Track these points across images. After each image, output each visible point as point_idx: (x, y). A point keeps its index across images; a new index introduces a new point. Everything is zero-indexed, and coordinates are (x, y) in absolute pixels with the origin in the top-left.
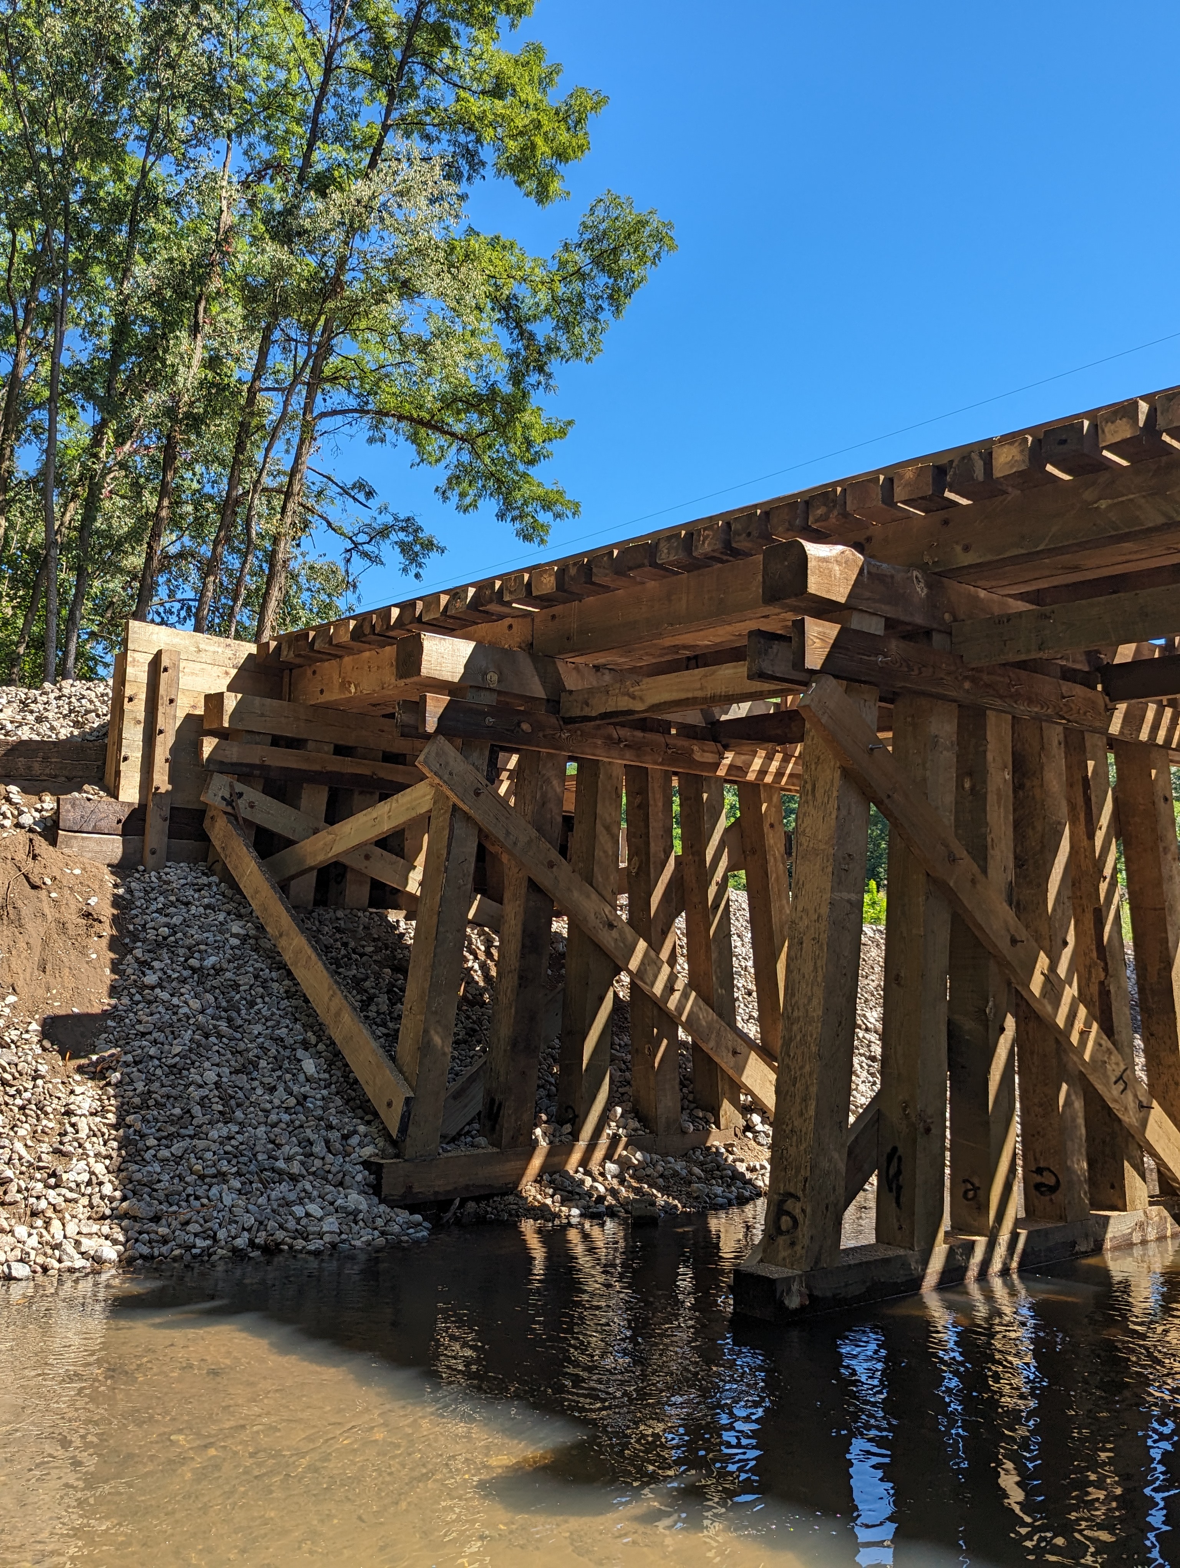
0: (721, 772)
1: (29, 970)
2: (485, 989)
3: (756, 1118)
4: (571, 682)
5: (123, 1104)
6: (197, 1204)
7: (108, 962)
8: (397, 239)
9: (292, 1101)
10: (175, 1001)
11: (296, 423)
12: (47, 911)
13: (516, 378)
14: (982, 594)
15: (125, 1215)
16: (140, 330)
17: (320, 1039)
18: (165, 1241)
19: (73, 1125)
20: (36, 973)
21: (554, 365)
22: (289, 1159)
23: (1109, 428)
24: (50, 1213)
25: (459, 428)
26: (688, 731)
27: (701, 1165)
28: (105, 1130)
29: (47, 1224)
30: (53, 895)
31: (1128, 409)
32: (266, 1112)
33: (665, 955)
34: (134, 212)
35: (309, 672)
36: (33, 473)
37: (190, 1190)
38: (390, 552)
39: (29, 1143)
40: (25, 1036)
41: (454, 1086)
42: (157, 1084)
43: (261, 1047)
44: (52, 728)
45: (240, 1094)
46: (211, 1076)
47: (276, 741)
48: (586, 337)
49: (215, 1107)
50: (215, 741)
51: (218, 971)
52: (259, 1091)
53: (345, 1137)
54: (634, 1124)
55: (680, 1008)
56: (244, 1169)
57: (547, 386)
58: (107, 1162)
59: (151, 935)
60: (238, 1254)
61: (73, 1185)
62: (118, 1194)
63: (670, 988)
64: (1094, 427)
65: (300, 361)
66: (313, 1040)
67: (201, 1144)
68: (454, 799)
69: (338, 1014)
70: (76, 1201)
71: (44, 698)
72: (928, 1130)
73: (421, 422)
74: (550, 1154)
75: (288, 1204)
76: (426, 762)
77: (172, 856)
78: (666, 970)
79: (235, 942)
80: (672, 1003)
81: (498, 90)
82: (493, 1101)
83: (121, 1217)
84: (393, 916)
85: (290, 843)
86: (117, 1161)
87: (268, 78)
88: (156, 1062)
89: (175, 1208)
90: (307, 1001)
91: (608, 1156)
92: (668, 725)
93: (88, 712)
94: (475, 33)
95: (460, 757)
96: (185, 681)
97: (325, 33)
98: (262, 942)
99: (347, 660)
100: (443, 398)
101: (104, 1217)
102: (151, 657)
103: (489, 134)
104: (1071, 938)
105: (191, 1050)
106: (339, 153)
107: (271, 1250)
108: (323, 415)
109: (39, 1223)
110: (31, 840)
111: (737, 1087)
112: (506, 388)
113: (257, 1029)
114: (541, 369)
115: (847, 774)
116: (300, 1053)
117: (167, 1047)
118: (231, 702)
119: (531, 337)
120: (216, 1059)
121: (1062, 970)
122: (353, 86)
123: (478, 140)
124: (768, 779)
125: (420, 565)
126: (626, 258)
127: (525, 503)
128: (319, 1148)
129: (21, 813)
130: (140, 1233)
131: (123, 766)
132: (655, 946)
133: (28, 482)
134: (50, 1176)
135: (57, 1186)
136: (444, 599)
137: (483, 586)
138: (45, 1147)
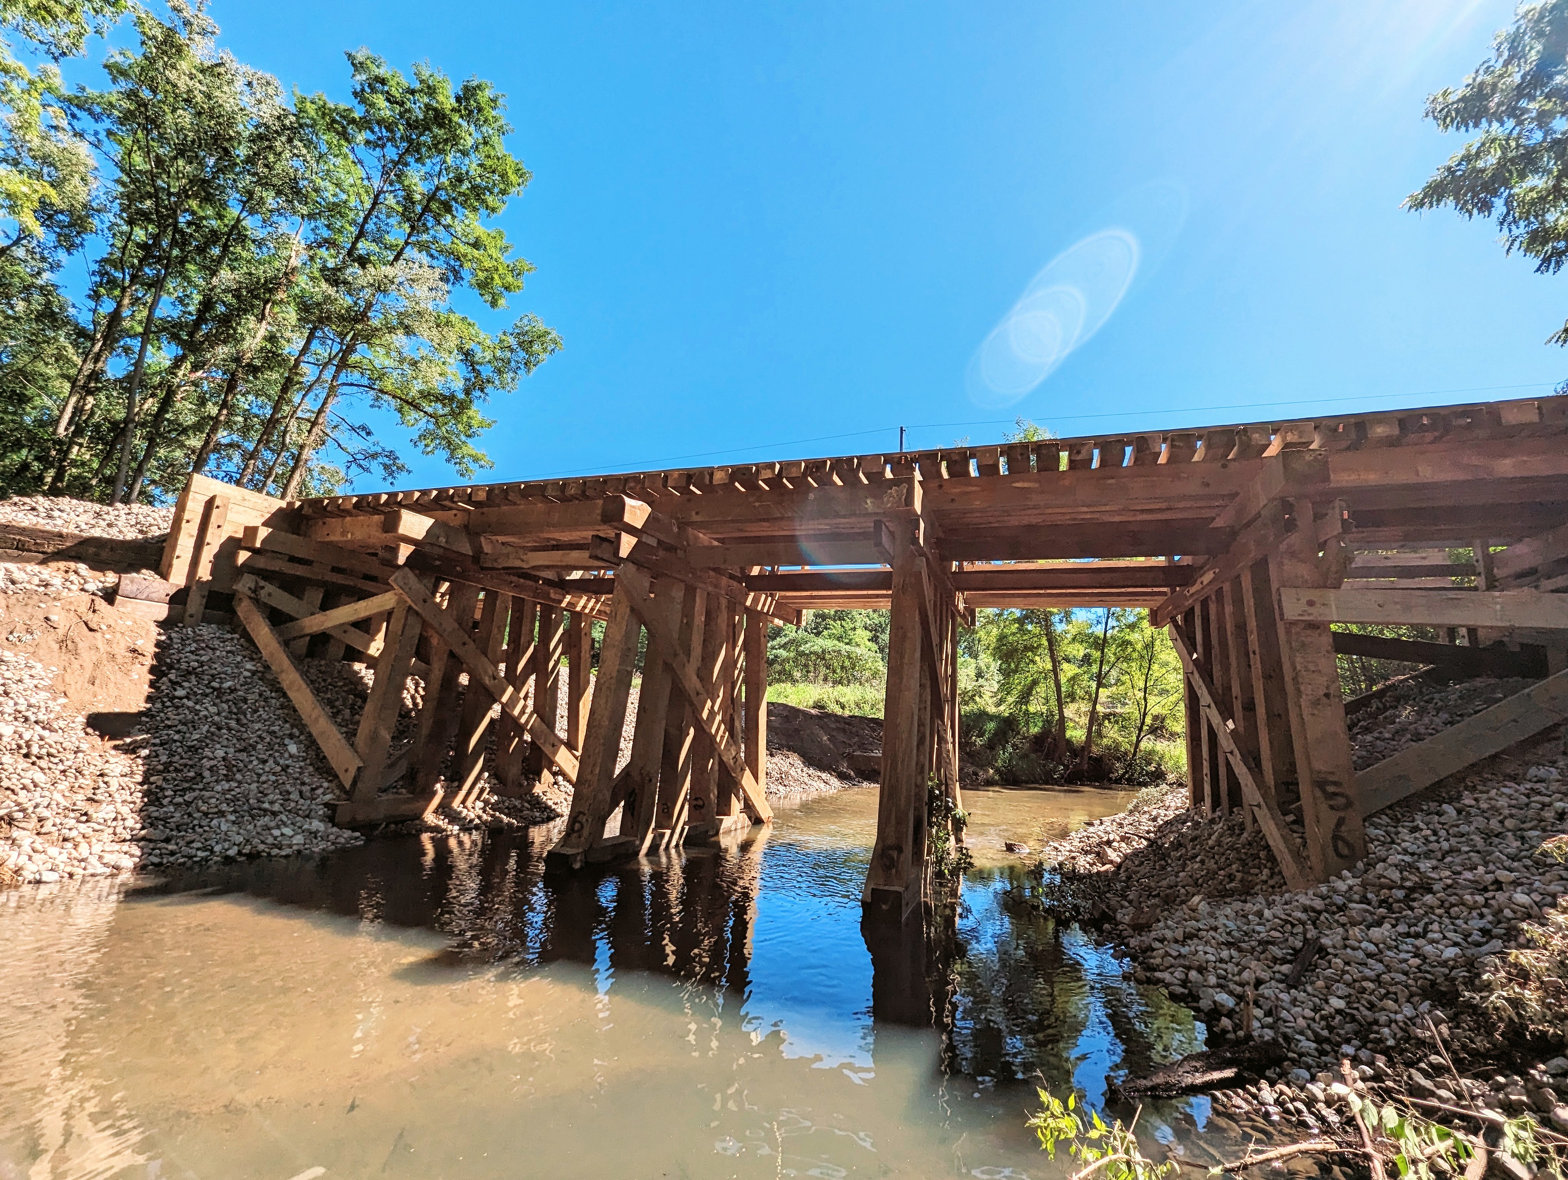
0: (563, 605)
1: (80, 683)
2: (412, 710)
3: (560, 778)
4: (487, 548)
5: (148, 769)
6: (201, 830)
7: (148, 682)
8: (407, 303)
9: (279, 769)
10: (198, 707)
11: (327, 385)
12: (100, 646)
13: (467, 392)
14: (701, 535)
15: (143, 839)
16: (220, 309)
17: (302, 733)
18: (172, 853)
19: (106, 783)
20: (86, 685)
21: (489, 389)
22: (272, 803)
23: (763, 472)
24: (79, 839)
25: (430, 410)
26: (548, 582)
27: (528, 802)
28: (132, 786)
29: (76, 846)
30: (107, 636)
31: (771, 466)
32: (259, 775)
33: (522, 695)
34: (228, 240)
35: (321, 523)
36: (120, 376)
37: (196, 822)
38: (376, 467)
39: (67, 794)
40: (71, 725)
41: (389, 762)
42: (177, 757)
43: (260, 737)
44: (120, 532)
45: (241, 765)
46: (220, 753)
47: (292, 559)
48: (510, 380)
49: (221, 772)
50: (249, 554)
51: (232, 690)
52: (255, 763)
53: (313, 790)
54: (494, 781)
55: (527, 722)
56: (238, 809)
57: (484, 400)
58: (132, 806)
59: (184, 666)
60: (228, 860)
61: (102, 821)
62: (139, 826)
63: (523, 712)
64: (757, 470)
65: (334, 353)
66: (297, 734)
67: (207, 794)
68: (410, 602)
69: (317, 719)
70: (102, 831)
71: (116, 513)
72: (650, 780)
73: (407, 402)
74: (444, 798)
75: (269, 829)
76: (395, 580)
77: (206, 620)
78: (522, 702)
79: (248, 674)
80: (523, 720)
81: (476, 245)
82: (413, 769)
83: (139, 840)
84: (358, 666)
85: (292, 619)
86: (139, 804)
87: (334, 195)
88: (178, 744)
89: (183, 833)
90: (295, 710)
91: (478, 798)
92: (539, 578)
93: (151, 525)
94: (467, 213)
95: (416, 580)
96: (230, 516)
97: (377, 183)
98: (268, 676)
99: (348, 519)
100: (421, 392)
101: (124, 841)
102: (207, 498)
103: (468, 265)
104: (721, 694)
105: (206, 737)
106: (374, 247)
107: (254, 856)
108: (344, 384)
109: (69, 845)
110: (93, 601)
111: (551, 763)
112: (461, 396)
113: (257, 726)
114: (482, 390)
115: (632, 610)
116: (287, 741)
117: (188, 735)
118: (263, 533)
119: (479, 373)
120: (225, 743)
121: (716, 708)
122: (388, 217)
123: (461, 266)
124: (587, 611)
125: (394, 478)
126: (536, 347)
127: (463, 457)
128: (295, 796)
129: (86, 582)
130: (153, 849)
131: (175, 562)
132: (517, 690)
133: (115, 381)
134: (82, 815)
135: (87, 821)
136: (417, 495)
137: (442, 491)
138: (80, 797)
